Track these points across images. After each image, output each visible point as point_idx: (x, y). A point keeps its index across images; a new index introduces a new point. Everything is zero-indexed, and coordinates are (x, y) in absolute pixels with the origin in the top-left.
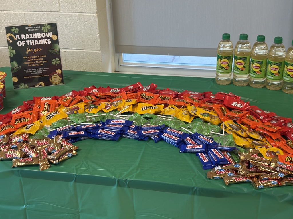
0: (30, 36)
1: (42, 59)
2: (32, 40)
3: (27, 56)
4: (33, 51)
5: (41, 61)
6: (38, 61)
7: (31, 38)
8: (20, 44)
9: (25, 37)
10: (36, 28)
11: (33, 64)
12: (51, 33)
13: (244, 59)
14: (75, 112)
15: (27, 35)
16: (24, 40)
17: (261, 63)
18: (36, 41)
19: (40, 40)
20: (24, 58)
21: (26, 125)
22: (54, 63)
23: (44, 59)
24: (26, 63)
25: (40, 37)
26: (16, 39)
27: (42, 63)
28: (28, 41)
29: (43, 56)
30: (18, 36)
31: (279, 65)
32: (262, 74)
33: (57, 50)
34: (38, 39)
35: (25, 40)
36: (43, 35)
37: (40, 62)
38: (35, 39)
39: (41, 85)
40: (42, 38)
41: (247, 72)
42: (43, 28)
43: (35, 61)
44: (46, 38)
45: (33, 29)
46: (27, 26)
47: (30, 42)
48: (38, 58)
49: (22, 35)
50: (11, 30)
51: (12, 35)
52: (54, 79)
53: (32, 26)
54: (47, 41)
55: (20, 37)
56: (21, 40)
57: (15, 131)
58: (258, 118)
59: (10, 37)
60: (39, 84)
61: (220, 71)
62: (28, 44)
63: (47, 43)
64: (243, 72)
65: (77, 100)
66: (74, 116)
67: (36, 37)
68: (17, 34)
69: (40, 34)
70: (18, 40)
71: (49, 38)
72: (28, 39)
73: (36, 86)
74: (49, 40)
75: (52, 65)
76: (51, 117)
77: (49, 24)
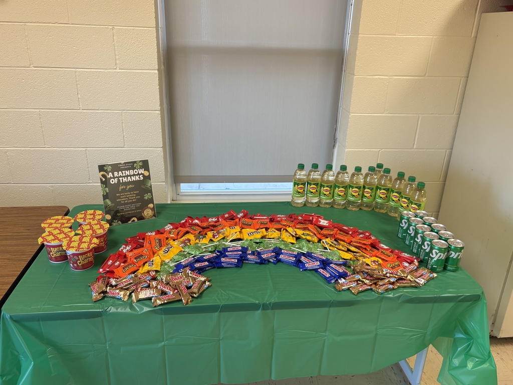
0: (123, 173)
1: (135, 195)
2: (124, 177)
3: (120, 193)
4: (126, 188)
5: (133, 196)
6: (131, 197)
7: (124, 175)
8: (112, 181)
9: (118, 174)
10: (128, 166)
11: (126, 200)
12: (143, 169)
13: (317, 184)
14: (188, 244)
15: (120, 172)
16: (116, 177)
17: (330, 187)
18: (129, 178)
19: (132, 177)
20: (117, 195)
21: (146, 262)
22: (146, 198)
23: (137, 195)
24: (119, 200)
25: (133, 174)
26: (109, 176)
27: (134, 199)
28: (121, 179)
29: (136, 192)
30: (110, 174)
31: (345, 187)
32: (331, 195)
33: (149, 185)
34: (130, 176)
35: (118, 177)
36: (136, 172)
37: (132, 198)
38: (127, 176)
39: (134, 221)
40: (134, 175)
41: (318, 195)
42: (135, 165)
43: (128, 198)
44: (139, 174)
45: (126, 166)
46: (120, 164)
47: (122, 179)
48: (131, 194)
49: (115, 173)
50: (104, 169)
51: (104, 173)
52: (147, 213)
53: (125, 163)
54: (139, 178)
55: (113, 175)
56: (114, 178)
57: (138, 270)
58: (348, 234)
59: (103, 176)
60: (132, 220)
61: (297, 195)
62: (121, 182)
63: (139, 179)
64: (316, 195)
65: (183, 232)
66: (189, 248)
67: (129, 174)
68: (110, 172)
69: (132, 171)
70: (111, 178)
71: (142, 174)
72: (121, 177)
73: (129, 222)
74: (141, 176)
75: (145, 200)
76: (168, 251)
77: (140, 161)
